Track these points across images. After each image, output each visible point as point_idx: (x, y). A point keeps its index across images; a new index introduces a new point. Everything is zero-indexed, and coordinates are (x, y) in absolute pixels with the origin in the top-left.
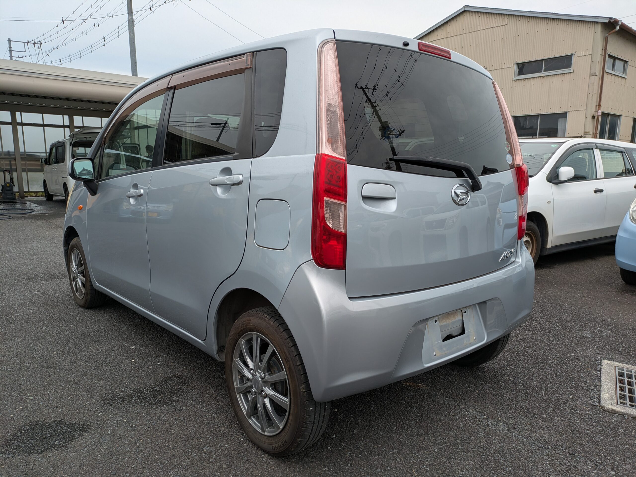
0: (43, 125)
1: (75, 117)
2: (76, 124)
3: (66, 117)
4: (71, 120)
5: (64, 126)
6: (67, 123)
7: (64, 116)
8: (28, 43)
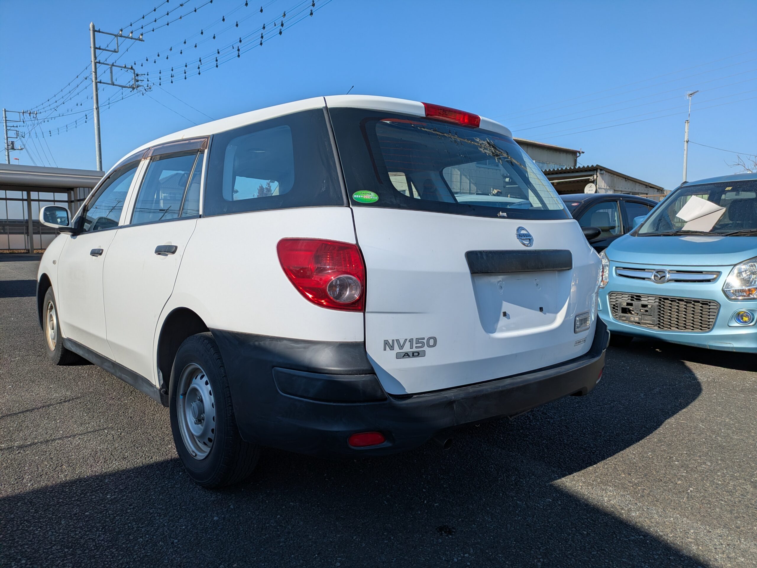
0: (6, 199)
1: (32, 193)
2: (32, 198)
3: (25, 193)
4: (29, 195)
5: (23, 200)
6: (25, 197)
7: (23, 192)
8: (23, 113)
